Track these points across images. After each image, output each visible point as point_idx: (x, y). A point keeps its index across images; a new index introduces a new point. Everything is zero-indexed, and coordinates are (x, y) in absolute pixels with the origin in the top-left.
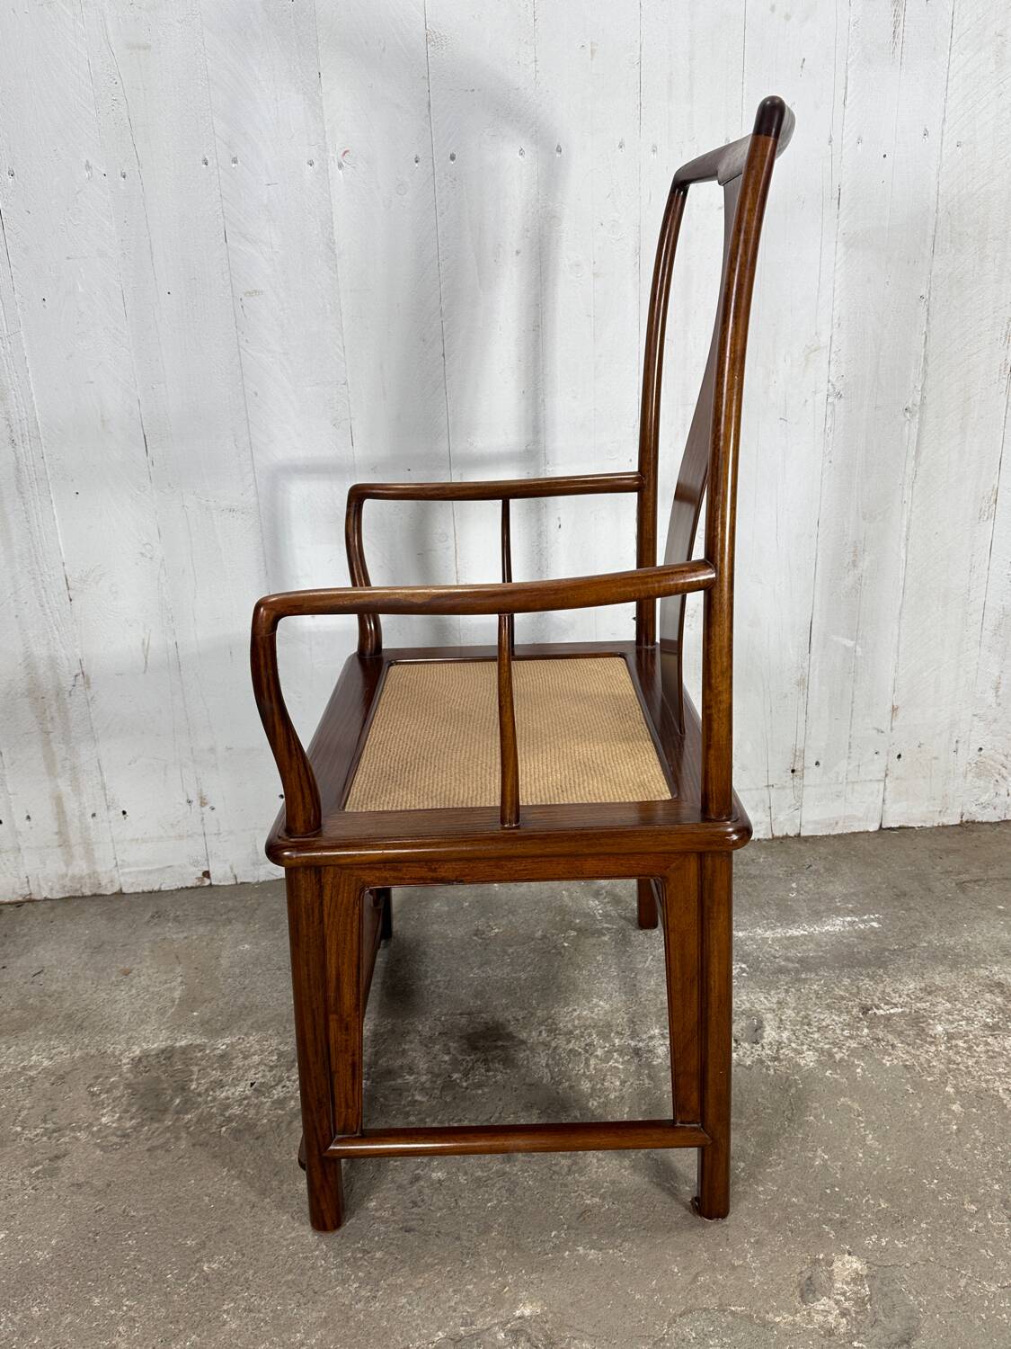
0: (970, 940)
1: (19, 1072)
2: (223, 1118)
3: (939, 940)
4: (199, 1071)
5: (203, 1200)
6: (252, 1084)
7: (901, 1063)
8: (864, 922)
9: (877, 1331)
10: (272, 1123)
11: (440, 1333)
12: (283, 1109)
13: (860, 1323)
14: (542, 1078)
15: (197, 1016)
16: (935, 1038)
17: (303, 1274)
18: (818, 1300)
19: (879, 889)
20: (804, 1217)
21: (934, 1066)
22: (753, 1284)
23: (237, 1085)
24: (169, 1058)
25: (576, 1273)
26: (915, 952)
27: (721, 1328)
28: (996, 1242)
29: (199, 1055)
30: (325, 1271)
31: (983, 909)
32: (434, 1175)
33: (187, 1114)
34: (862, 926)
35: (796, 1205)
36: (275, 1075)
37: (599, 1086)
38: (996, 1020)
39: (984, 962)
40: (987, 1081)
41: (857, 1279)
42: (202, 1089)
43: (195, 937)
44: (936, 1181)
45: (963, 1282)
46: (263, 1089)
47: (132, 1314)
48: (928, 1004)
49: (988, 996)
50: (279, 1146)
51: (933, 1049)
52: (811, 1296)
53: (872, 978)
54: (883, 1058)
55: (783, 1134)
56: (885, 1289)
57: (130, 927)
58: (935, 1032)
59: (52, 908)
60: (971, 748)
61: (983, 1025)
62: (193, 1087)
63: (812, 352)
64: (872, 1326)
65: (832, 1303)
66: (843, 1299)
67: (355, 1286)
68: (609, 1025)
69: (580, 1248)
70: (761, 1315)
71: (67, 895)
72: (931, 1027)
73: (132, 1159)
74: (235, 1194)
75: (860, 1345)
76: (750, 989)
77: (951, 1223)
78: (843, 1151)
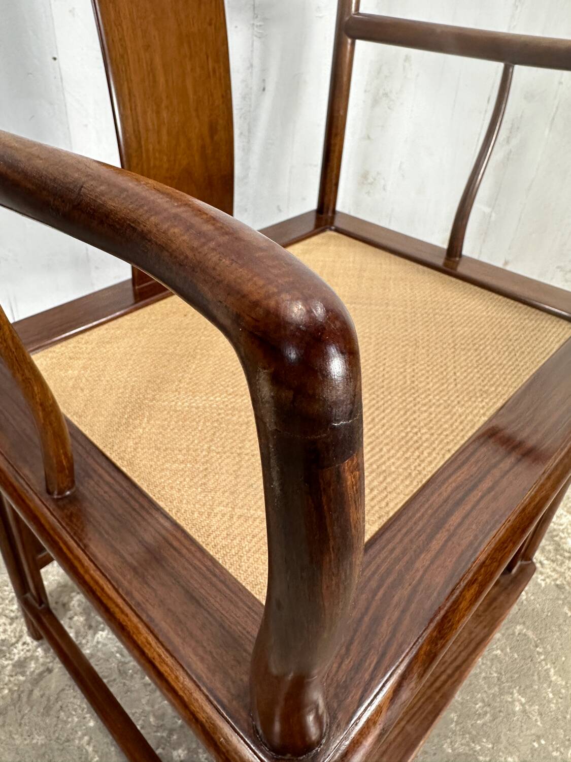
7: (553, 583)
10: (12, 694)
12: (23, 674)
32: (175, 754)
36: (15, 629)
46: (4, 648)
50: (20, 725)
55: (480, 673)
78: (534, 691)
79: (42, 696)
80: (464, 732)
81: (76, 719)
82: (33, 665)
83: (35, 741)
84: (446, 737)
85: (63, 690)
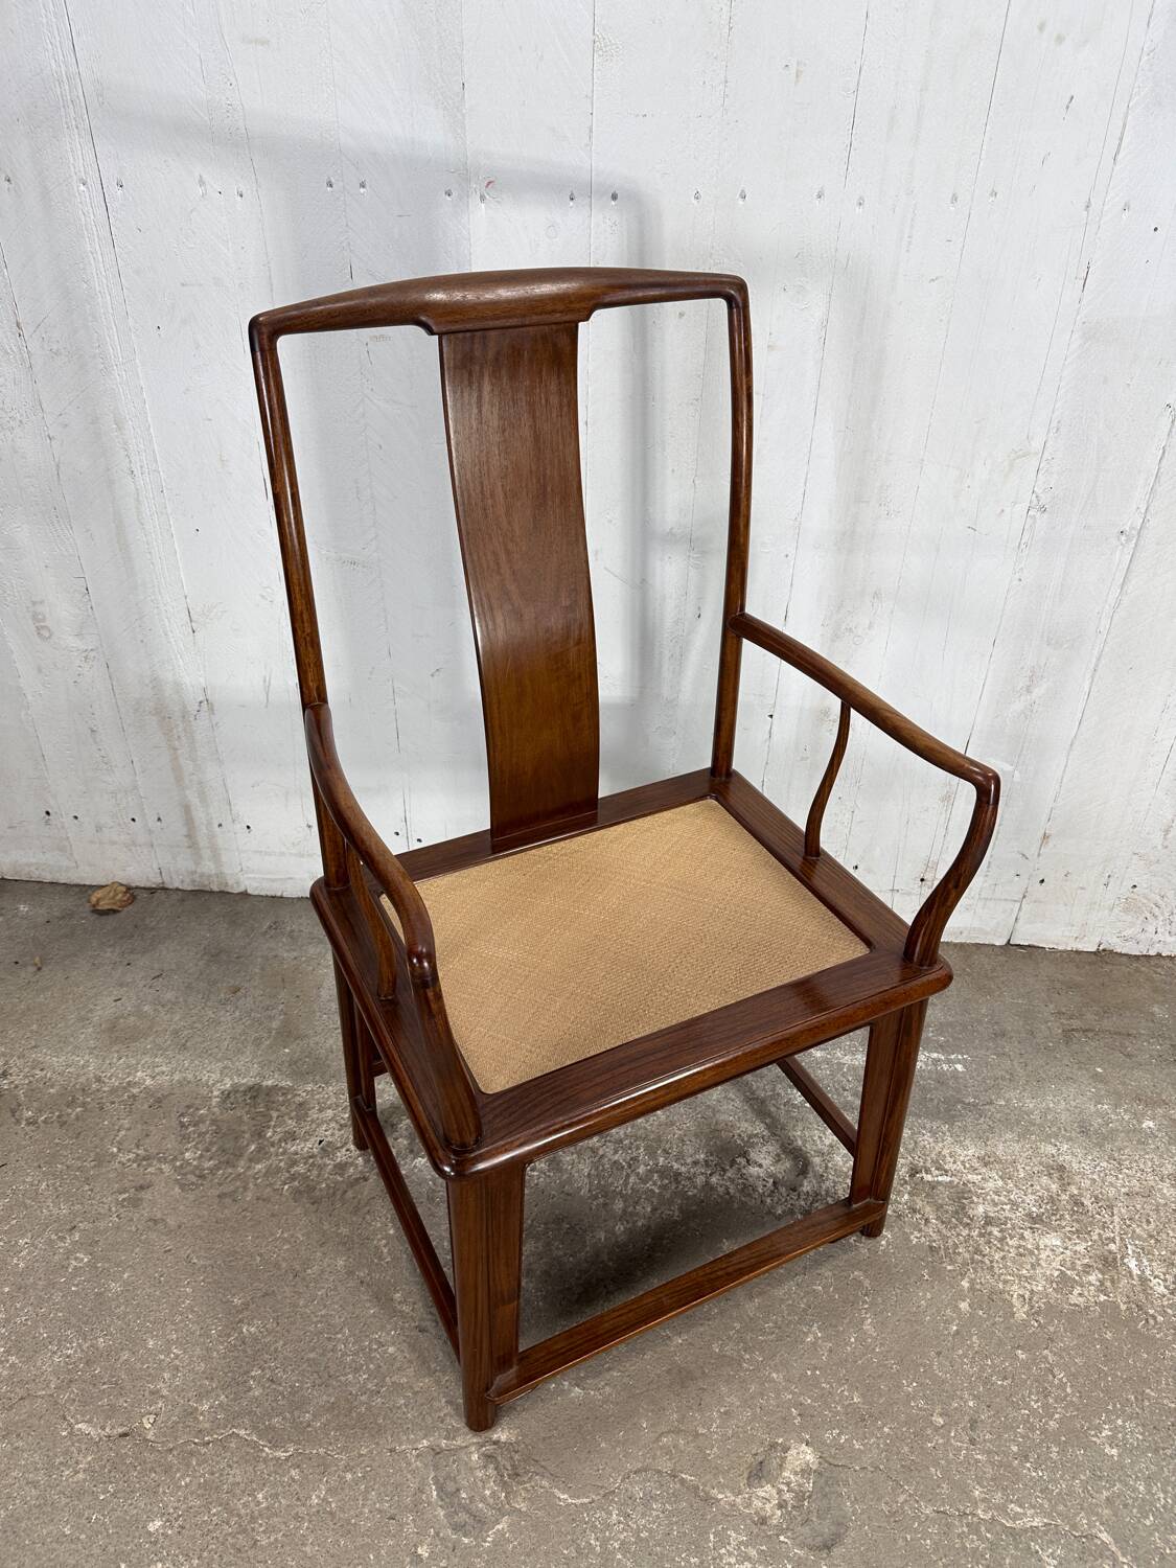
0: (1051, 1105)
1: (125, 1088)
2: (287, 1175)
3: (1019, 1100)
4: (278, 1117)
5: (255, 1260)
6: (321, 1142)
7: (928, 1243)
8: (949, 1061)
9: (806, 1530)
11: (425, 1441)
12: (341, 1175)
13: (792, 1519)
14: (580, 1189)
15: (288, 1053)
16: (972, 1220)
17: (323, 1355)
18: (762, 1487)
19: (980, 1022)
20: (778, 1396)
21: (959, 1254)
22: (709, 1455)
23: (307, 1140)
24: (255, 1097)
25: (556, 1408)
26: (989, 1110)
27: (668, 1494)
28: (949, 1462)
29: (281, 1099)
30: (342, 1356)
31: (1080, 1068)
33: (258, 1163)
34: (945, 1067)
35: (774, 1381)
36: (343, 1135)
37: (631, 1209)
38: (1042, 1210)
39: (1056, 1136)
40: (1005, 1282)
41: (805, 1472)
42: (276, 1138)
43: (304, 959)
44: (915, 1384)
45: (901, 1499)
46: (330, 1149)
47: (177, 1362)
48: (980, 1177)
49: (1045, 1180)
50: (330, 1215)
51: (965, 1232)
52: (756, 1481)
53: (934, 1133)
54: (912, 1233)
55: (788, 1299)
56: (827, 1489)
57: (248, 936)
58: (975, 1212)
59: (183, 900)
60: (1124, 884)
61: (1026, 1215)
62: (269, 1134)
63: (1018, 458)
64: (802, 1525)
65: (774, 1492)
66: (786, 1489)
67: (365, 1376)
68: (659, 1140)
69: (566, 1383)
70: (707, 1489)
71: (197, 888)
72: (972, 1205)
73: (204, 1203)
74: (284, 1259)
75: (786, 1540)
76: (808, 1125)
77: (914, 1433)
78: (838, 1331)
79: (354, 1198)
80: (741, 1339)
81: (379, 1225)
82: (351, 1170)
83: (339, 1231)
84: (719, 1338)
85: (374, 1198)
